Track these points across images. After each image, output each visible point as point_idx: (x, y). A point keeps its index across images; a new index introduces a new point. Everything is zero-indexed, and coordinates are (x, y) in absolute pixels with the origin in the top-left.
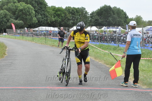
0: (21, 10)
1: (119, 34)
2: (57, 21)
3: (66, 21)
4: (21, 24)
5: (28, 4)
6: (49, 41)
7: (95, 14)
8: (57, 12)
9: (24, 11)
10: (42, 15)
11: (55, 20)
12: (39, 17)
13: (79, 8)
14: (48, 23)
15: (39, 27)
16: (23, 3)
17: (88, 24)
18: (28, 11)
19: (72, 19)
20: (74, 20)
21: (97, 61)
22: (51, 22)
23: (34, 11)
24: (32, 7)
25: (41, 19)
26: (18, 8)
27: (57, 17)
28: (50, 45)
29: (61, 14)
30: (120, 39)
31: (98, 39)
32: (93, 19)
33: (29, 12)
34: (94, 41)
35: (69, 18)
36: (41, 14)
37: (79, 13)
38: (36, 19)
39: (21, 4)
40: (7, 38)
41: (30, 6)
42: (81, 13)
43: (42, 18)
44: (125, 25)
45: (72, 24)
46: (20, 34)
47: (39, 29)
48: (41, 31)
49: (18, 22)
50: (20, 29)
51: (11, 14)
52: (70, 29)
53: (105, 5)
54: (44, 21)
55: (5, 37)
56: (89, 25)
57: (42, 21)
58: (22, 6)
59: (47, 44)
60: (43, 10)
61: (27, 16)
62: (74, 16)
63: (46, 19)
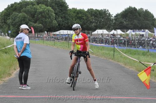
0: (41, 13)
1: (147, 38)
3: (89, 24)
4: (40, 28)
5: (48, 6)
7: (120, 17)
8: (78, 14)
9: (43, 14)
10: (63, 17)
12: (60, 19)
13: (101, 10)
14: (69, 25)
15: (60, 30)
16: (43, 5)
17: (112, 27)
18: (47, 14)
19: (95, 22)
20: (97, 23)
21: (128, 67)
22: (72, 25)
23: (55, 13)
24: (52, 10)
26: (38, 11)
27: (78, 20)
29: (82, 17)
30: (149, 43)
31: (124, 44)
32: (117, 21)
33: (49, 14)
34: (120, 46)
35: (92, 21)
36: (61, 17)
37: (102, 15)
38: (56, 22)
39: (40, 6)
41: (50, 8)
42: (104, 16)
43: (62, 21)
44: (153, 28)
45: (95, 27)
47: (60, 32)
48: (61, 35)
49: (37, 25)
50: (39, 32)
51: (29, 17)
52: (93, 33)
53: (130, 6)
54: (64, 24)
57: (63, 24)
58: (41, 8)
59: (70, 49)
60: (64, 13)
61: (46, 19)
62: (97, 18)
63: (67, 22)
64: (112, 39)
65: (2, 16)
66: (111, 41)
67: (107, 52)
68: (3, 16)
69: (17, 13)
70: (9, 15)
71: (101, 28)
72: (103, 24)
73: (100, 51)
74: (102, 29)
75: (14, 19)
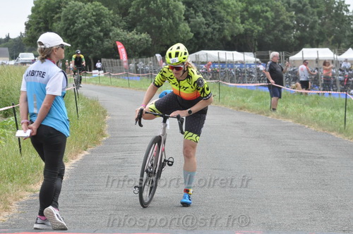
2: (252, 31)
4: (144, 44)
6: (230, 94)
8: (251, 5)
9: (153, 5)
10: (208, 14)
11: (246, 30)
12: (199, 20)
14: (225, 37)
15: (198, 50)
17: (346, 40)
18: (164, 5)
19: (297, 27)
20: (303, 30)
22: (232, 36)
23: (184, 3)
25: (204, 26)
27: (251, 20)
28: (233, 106)
29: (263, 12)
33: (168, 6)
35: (288, 22)
36: (203, 13)
37: (318, 7)
38: (189, 29)
40: (105, 85)
42: (323, 8)
43: (206, 24)
45: (298, 42)
46: (143, 73)
47: (197, 57)
49: (136, 36)
50: (140, 57)
51: (114, 14)
52: (292, 58)
54: (212, 33)
55: (100, 84)
56: (348, 43)
57: (206, 33)
59: (223, 103)
61: (161, 20)
62: (304, 17)
63: (217, 26)
64: (344, 75)
65: (38, 12)
66: (342, 82)
67: (328, 112)
68: (42, 11)
69: (81, 4)
70: (59, 8)
71: (315, 44)
72: (321, 33)
73: (307, 108)
74: (318, 47)
75: (71, 20)
